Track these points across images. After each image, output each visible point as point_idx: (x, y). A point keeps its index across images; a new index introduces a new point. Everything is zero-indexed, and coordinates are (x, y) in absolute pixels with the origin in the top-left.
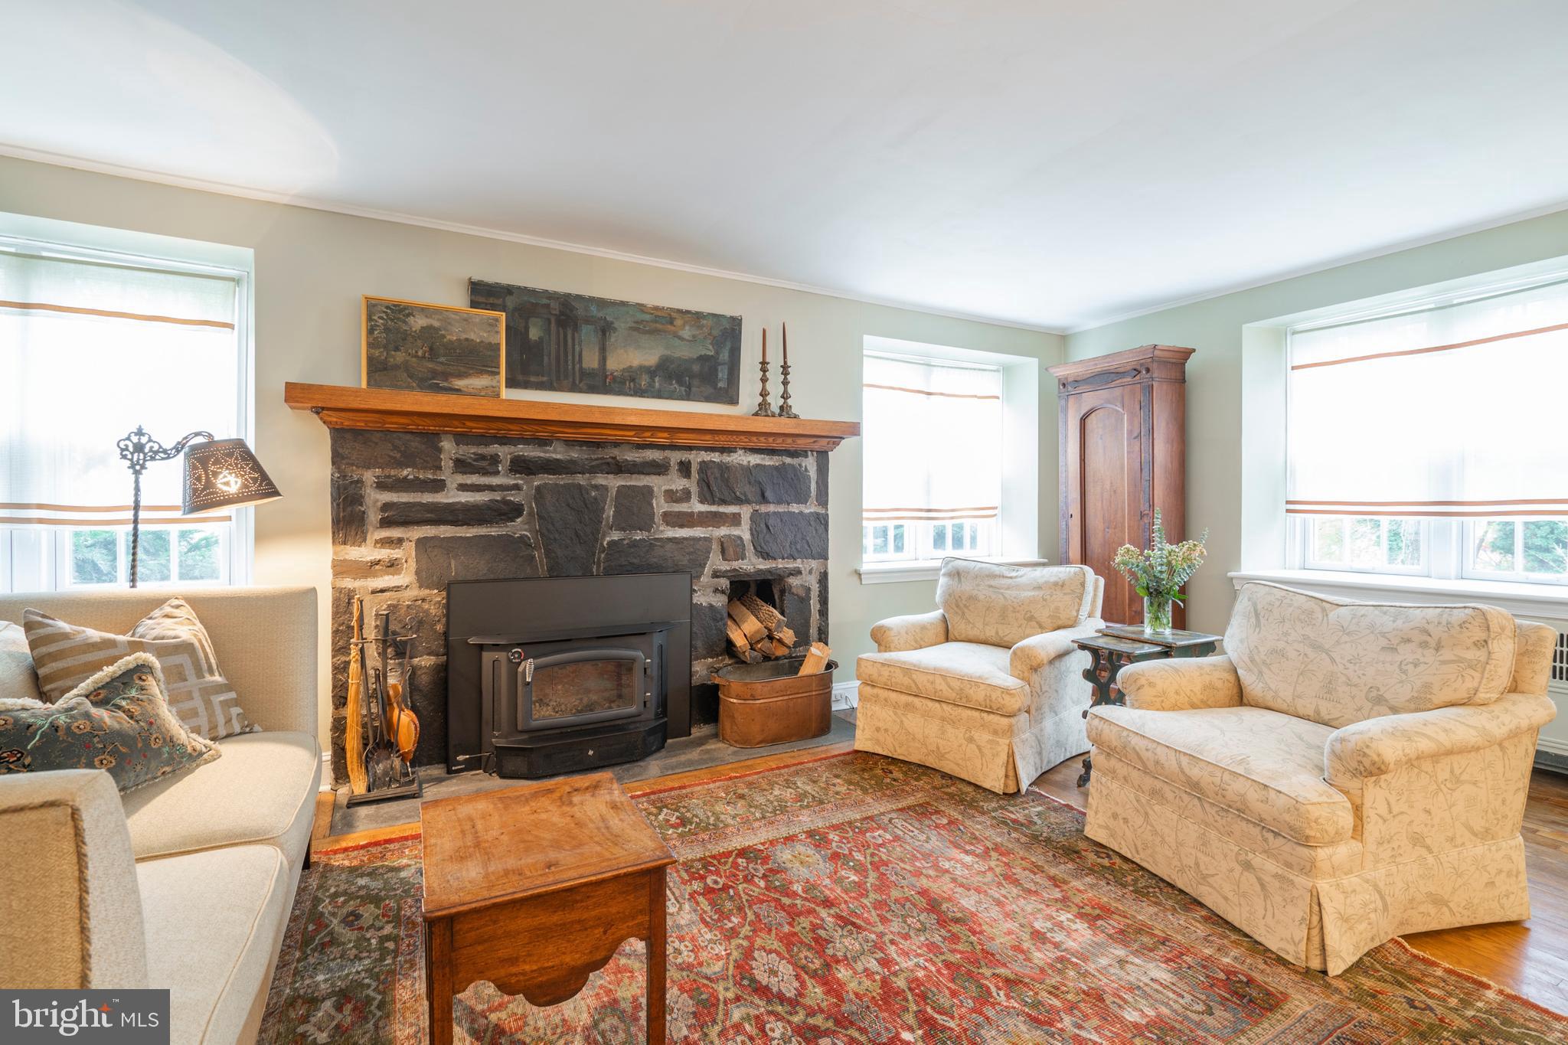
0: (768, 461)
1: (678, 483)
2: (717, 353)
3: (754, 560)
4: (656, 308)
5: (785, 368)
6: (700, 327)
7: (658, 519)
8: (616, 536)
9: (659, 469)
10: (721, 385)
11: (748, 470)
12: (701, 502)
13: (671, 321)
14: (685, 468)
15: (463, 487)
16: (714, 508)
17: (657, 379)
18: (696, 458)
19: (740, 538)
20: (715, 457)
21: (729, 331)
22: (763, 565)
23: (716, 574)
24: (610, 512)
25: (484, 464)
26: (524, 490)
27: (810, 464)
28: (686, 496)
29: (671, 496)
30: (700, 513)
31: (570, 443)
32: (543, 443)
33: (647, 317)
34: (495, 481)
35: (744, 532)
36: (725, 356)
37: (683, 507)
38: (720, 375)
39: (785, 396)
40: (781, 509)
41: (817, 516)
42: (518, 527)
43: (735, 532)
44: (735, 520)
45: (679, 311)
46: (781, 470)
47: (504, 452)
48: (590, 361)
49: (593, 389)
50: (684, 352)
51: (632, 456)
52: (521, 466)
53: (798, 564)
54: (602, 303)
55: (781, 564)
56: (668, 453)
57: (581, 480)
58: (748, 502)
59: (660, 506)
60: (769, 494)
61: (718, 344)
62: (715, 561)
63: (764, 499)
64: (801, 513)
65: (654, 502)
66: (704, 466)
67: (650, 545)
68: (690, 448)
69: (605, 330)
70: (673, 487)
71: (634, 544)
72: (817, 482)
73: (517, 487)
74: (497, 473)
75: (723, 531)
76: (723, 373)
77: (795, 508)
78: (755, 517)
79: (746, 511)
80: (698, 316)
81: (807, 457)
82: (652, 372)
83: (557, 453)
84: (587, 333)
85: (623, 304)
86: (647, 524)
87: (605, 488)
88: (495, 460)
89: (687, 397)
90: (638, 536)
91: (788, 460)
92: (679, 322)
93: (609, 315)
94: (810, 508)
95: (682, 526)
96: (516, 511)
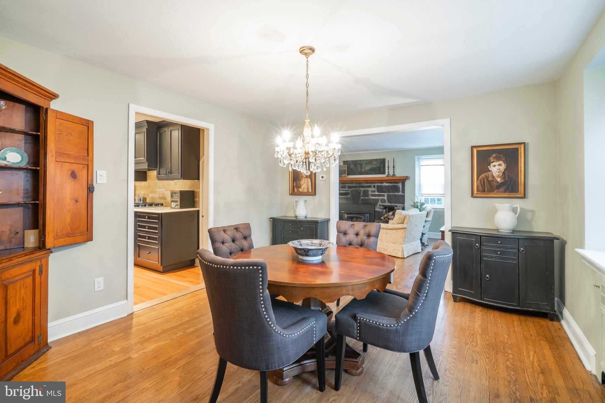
0: (390, 185)
1: (373, 189)
2: (381, 166)
3: (388, 203)
4: (369, 160)
5: (394, 167)
6: (377, 162)
7: (370, 195)
8: (363, 198)
9: (370, 187)
10: (382, 171)
11: (385, 186)
12: (378, 192)
13: (372, 161)
14: (374, 187)
15: (342, 190)
16: (380, 193)
17: (370, 172)
18: (376, 185)
19: (385, 199)
20: (380, 184)
21: (383, 161)
22: (389, 204)
23: (380, 205)
24: (362, 194)
25: (344, 187)
26: (350, 191)
27: (400, 185)
28: (374, 191)
29: (372, 191)
30: (377, 194)
31: (356, 183)
32: (352, 183)
33: (368, 161)
34: (346, 189)
35: (386, 198)
36: (382, 166)
37: (374, 193)
38: (381, 169)
39: (394, 172)
40: (393, 194)
41: (401, 195)
42: (349, 196)
43: (384, 198)
44: (384, 196)
45: (373, 160)
46: (394, 186)
47: (347, 185)
48: (359, 170)
49: (360, 174)
50: (374, 166)
51: (366, 185)
52: (349, 187)
53: (397, 204)
54: (360, 161)
55: (393, 204)
56: (371, 184)
57: (358, 189)
58: (386, 192)
59: (370, 193)
60: (390, 191)
61: (381, 164)
62: (380, 203)
63: (390, 192)
64: (398, 195)
65: (369, 192)
66: (378, 186)
67: (368, 200)
68: (375, 183)
69: (361, 164)
70: (372, 190)
71: (366, 199)
72: (402, 188)
73: (349, 190)
74: (346, 188)
75: (382, 198)
76: (382, 169)
77: (396, 194)
78: (388, 195)
79: (386, 194)
80: (377, 160)
81: (399, 183)
82: (369, 170)
83: (354, 185)
84: (358, 166)
85: (364, 160)
86: (368, 196)
87: (361, 190)
88: (346, 186)
89: (376, 174)
90: (366, 198)
91: (395, 184)
92: (373, 161)
93: (362, 162)
94: (401, 193)
95: (374, 197)
96: (349, 194)
